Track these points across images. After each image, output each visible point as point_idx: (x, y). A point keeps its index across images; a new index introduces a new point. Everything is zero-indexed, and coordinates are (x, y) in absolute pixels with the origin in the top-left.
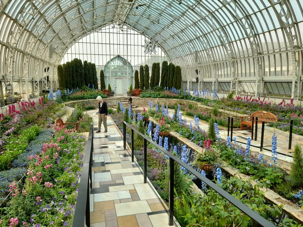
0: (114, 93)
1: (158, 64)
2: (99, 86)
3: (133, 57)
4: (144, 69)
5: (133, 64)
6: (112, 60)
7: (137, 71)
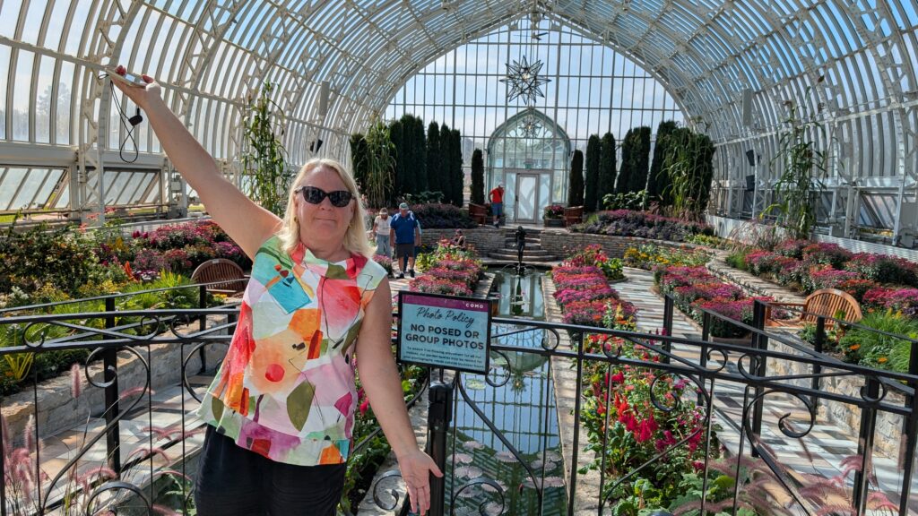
1: (647, 130)
3: (572, 113)
4: (601, 147)
6: (510, 121)
7: (578, 154)
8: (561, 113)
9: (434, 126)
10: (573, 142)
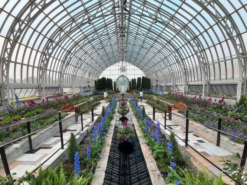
0: (120, 92)
1: (140, 78)
2: (113, 89)
3: (129, 75)
4: (134, 80)
5: (129, 79)
6: (119, 77)
7: (130, 82)
9: (108, 78)
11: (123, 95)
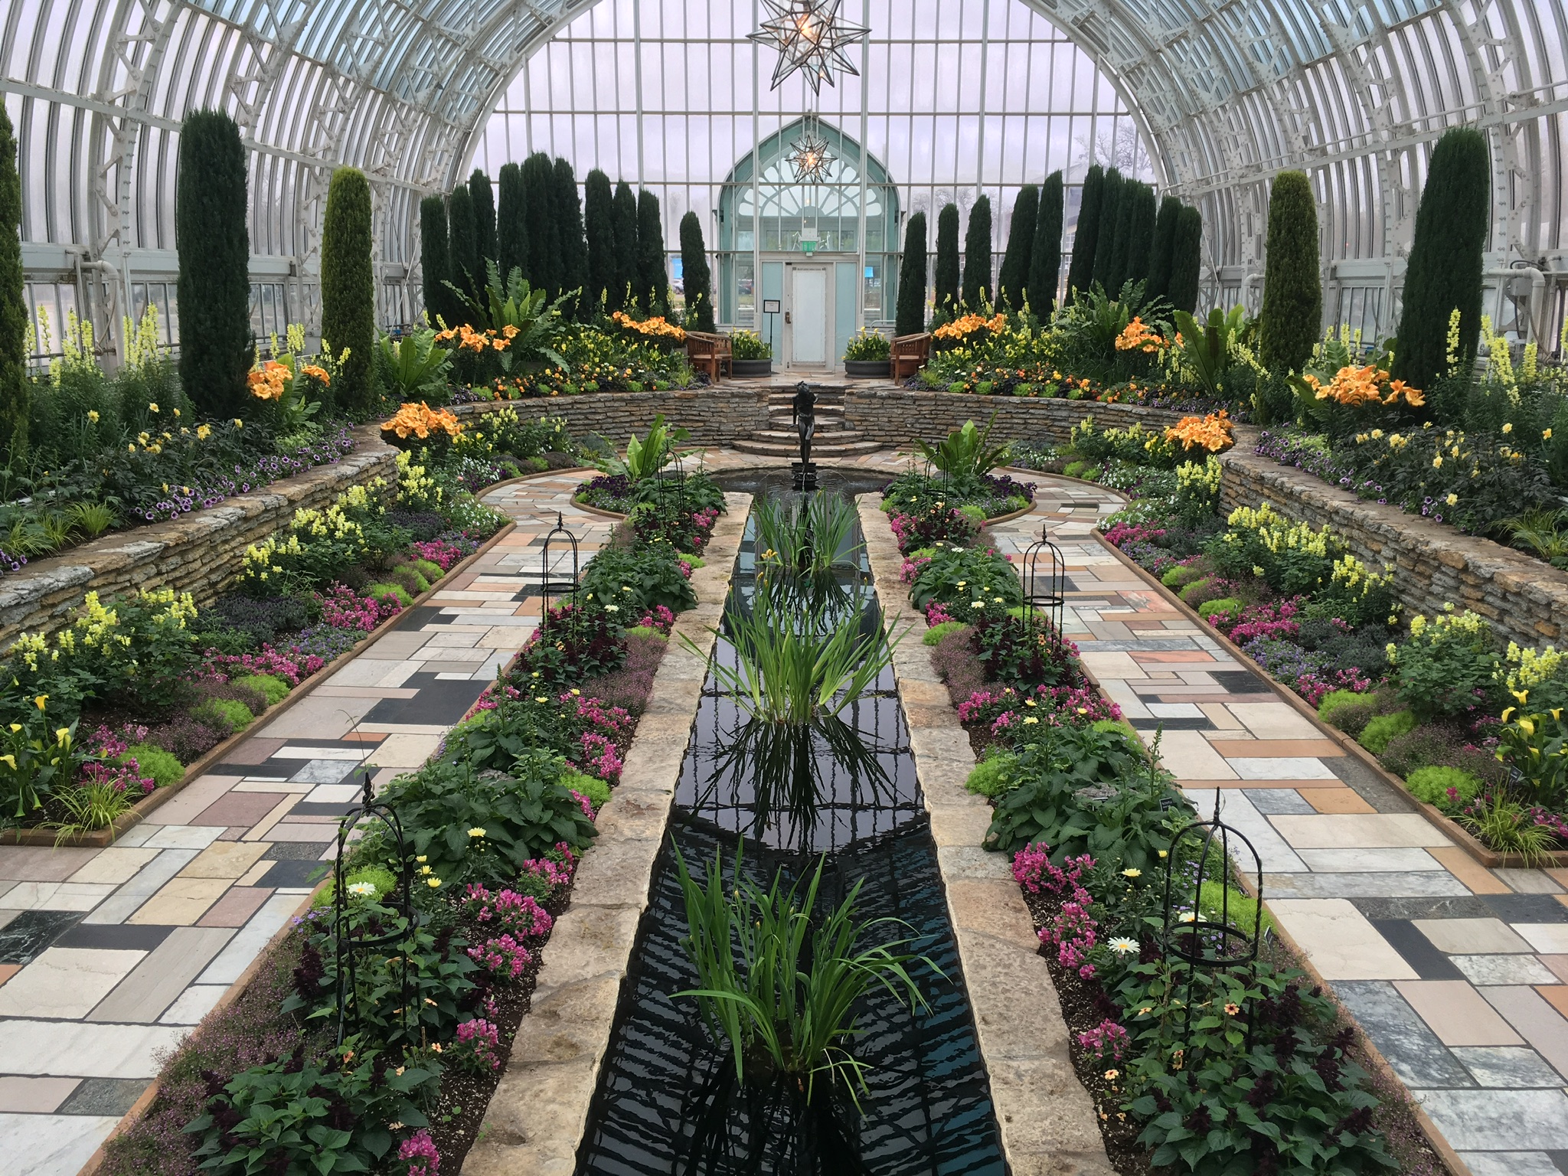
3: (899, 125)
5: (897, 171)
6: (764, 147)
8: (876, 125)
10: (902, 192)
11: (804, 401)
